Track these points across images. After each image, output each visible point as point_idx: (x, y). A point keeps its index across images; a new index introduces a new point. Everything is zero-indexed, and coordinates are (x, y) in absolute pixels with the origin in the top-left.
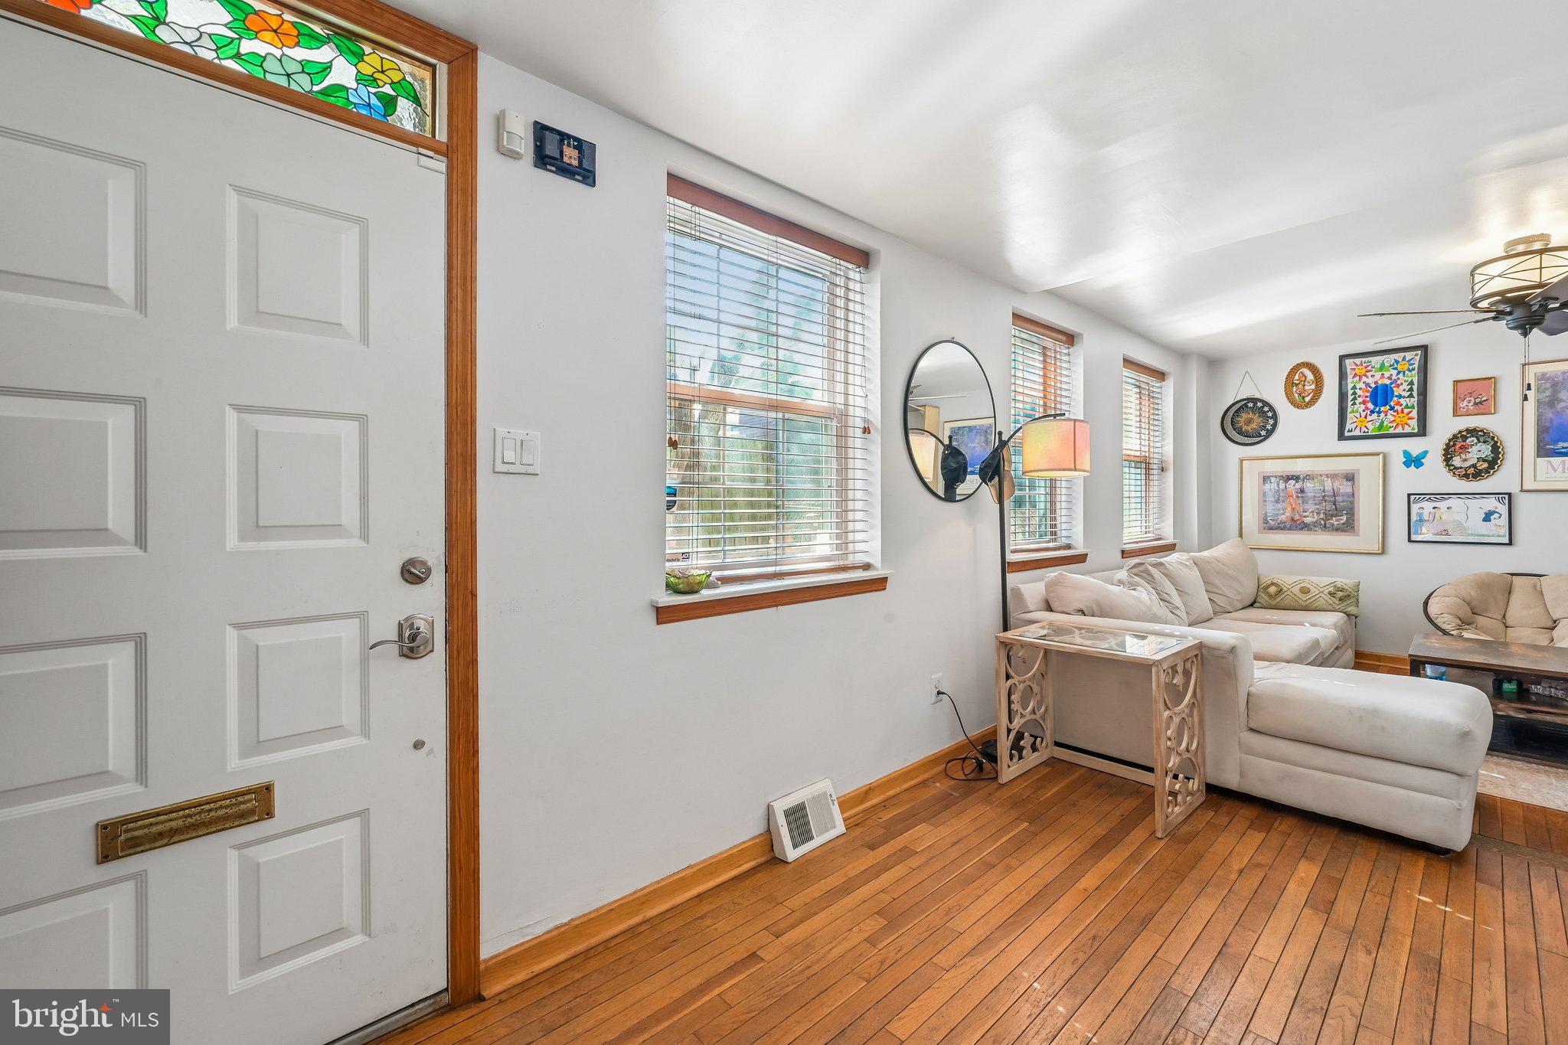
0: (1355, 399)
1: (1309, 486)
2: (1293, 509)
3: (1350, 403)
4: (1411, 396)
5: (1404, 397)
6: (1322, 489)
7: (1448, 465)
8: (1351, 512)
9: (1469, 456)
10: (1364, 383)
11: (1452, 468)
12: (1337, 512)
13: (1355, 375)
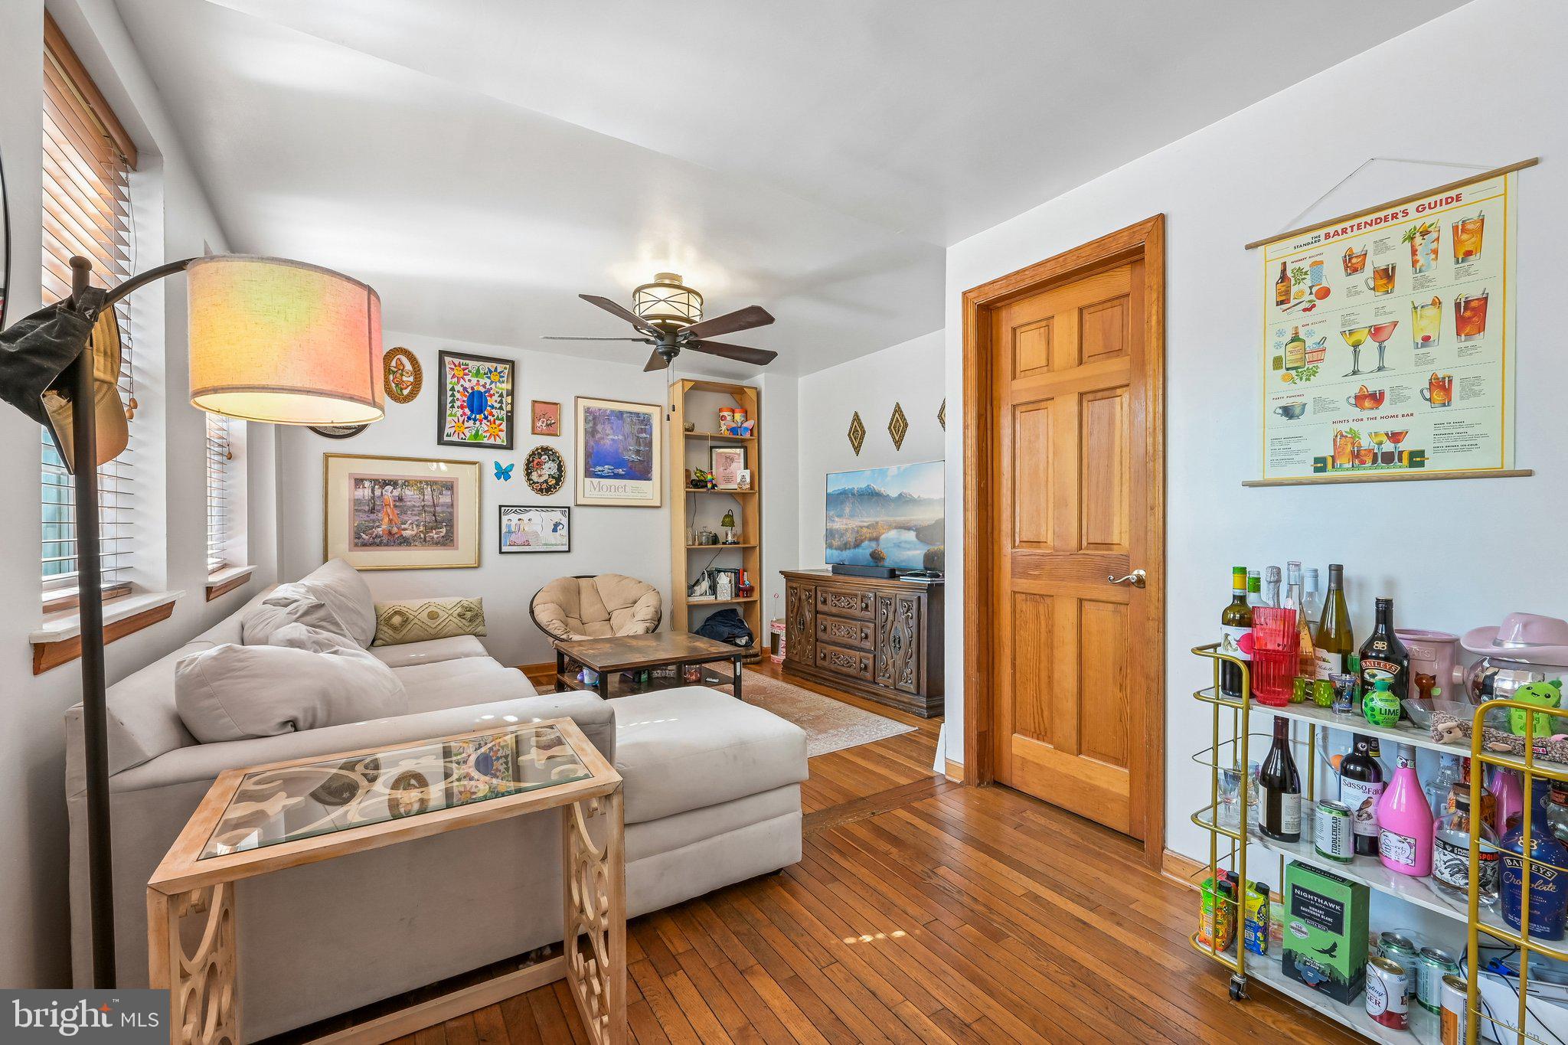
0: (453, 401)
1: (409, 493)
2: (391, 521)
3: (449, 406)
4: (501, 408)
5: (496, 408)
6: (422, 497)
7: (529, 480)
8: (450, 523)
9: (543, 472)
10: (462, 386)
11: (531, 482)
12: (437, 524)
13: (454, 376)
